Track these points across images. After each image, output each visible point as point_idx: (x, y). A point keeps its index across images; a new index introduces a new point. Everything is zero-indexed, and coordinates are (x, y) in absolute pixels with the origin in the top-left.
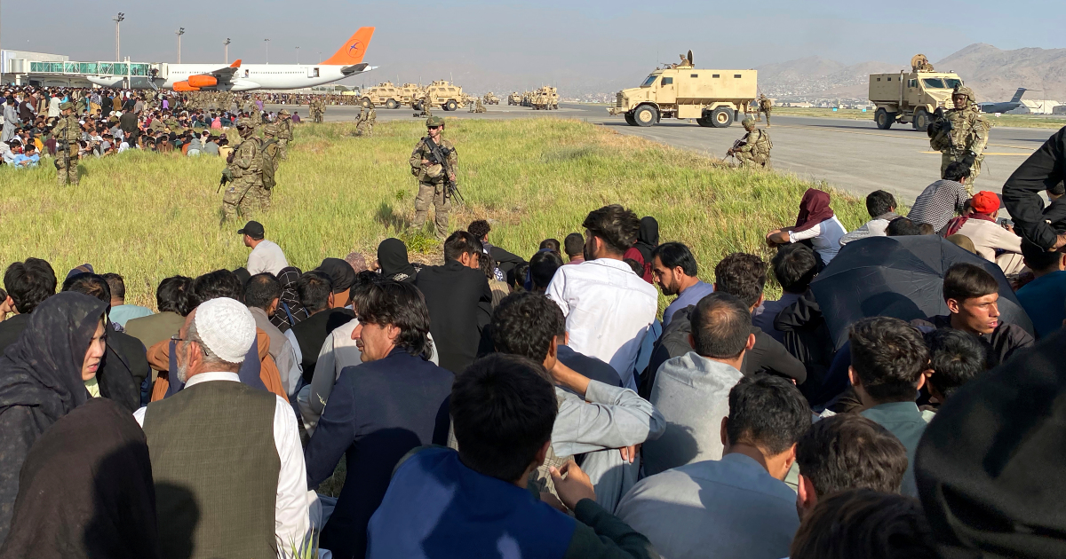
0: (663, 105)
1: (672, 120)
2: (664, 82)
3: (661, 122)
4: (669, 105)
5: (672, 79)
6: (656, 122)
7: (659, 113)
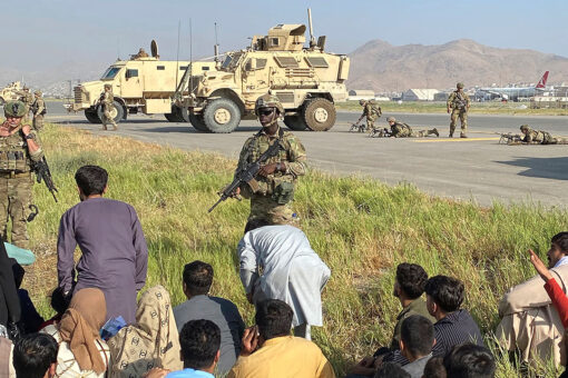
0: (129, 100)
1: (139, 116)
2: (129, 74)
3: (128, 118)
4: (135, 100)
5: (136, 71)
6: (123, 119)
7: (125, 108)
